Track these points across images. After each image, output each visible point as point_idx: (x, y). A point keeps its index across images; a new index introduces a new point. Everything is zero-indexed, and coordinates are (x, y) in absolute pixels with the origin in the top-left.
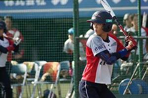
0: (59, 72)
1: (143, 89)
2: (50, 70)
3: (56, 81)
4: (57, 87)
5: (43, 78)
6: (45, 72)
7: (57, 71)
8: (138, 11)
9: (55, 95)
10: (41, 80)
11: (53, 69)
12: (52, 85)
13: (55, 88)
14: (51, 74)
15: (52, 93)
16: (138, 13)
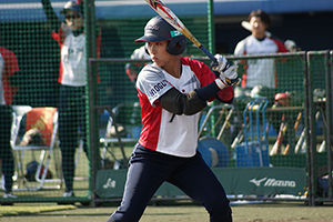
0: (56, 126)
1: (219, 157)
2: (38, 122)
3: (52, 145)
4: (52, 156)
5: (26, 139)
6: (30, 128)
7: (53, 125)
8: (209, 7)
9: (49, 172)
10: (22, 143)
11: (46, 121)
12: (43, 152)
13: (49, 157)
14: (41, 131)
15: (43, 167)
16: (209, 12)
